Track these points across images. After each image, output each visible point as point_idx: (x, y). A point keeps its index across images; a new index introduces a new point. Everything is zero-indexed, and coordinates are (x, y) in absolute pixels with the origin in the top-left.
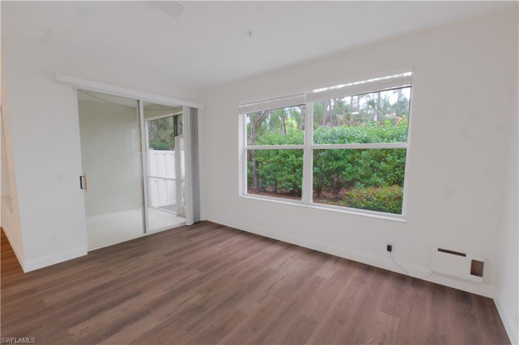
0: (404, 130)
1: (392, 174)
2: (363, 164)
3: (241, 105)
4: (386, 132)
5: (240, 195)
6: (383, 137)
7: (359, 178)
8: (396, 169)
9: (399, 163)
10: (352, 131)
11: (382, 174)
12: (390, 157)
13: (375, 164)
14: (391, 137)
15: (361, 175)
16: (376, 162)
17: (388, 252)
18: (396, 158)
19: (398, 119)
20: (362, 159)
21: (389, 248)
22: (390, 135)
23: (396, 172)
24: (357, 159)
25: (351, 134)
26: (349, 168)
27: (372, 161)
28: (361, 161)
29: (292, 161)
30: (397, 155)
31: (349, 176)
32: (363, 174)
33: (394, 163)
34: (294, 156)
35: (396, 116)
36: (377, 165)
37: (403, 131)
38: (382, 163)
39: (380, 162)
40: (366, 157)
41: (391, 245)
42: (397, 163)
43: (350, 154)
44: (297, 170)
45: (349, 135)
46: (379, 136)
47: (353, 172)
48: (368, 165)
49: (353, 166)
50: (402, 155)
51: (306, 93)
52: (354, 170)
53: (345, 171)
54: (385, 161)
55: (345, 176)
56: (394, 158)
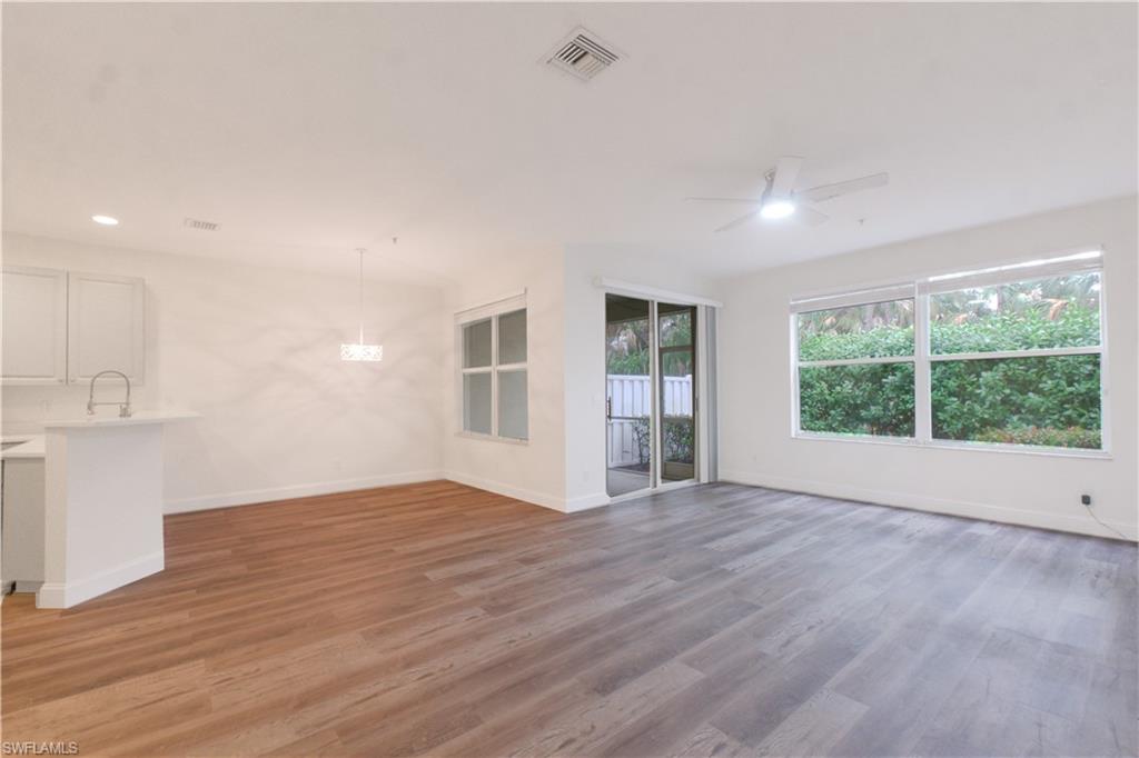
0: (1076, 327)
1: (1056, 417)
2: (985, 397)
3: (794, 300)
4: (1034, 332)
5: (793, 436)
6: (1027, 343)
7: (977, 425)
8: (1066, 406)
9: (1071, 393)
10: (953, 333)
11: (1031, 417)
12: (1050, 382)
13: (1013, 398)
14: (1047, 343)
15: (982, 419)
16: (1015, 393)
17: (1084, 506)
18: (1063, 383)
19: (1050, 305)
20: (983, 388)
21: (1086, 500)
22: (1043, 337)
23: (1067, 413)
24: (970, 389)
25: (952, 338)
26: (954, 406)
27: (1007, 391)
28: (982, 392)
29: (822, 393)
30: (1064, 377)
31: (955, 422)
32: (986, 416)
33: (1060, 394)
34: (824, 385)
35: (1044, 297)
36: (1017, 398)
37: (1074, 330)
38: (1031, 394)
39: (1023, 393)
40: (992, 383)
41: (1088, 494)
42: (1066, 393)
43: (954, 378)
44: (833, 412)
45: (947, 342)
46: (1017, 341)
47: (963, 413)
48: (999, 398)
49: (963, 402)
50: (1077, 378)
51: (917, 281)
52: (965, 410)
53: (945, 412)
54: (1038, 391)
55: (945, 421)
56: (1058, 384)
